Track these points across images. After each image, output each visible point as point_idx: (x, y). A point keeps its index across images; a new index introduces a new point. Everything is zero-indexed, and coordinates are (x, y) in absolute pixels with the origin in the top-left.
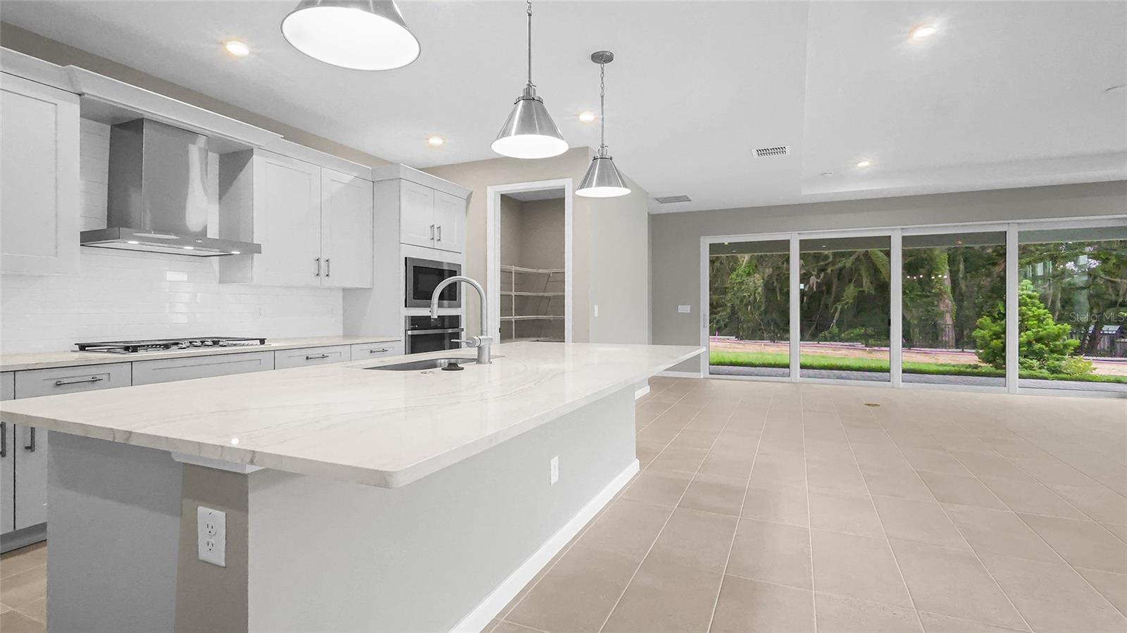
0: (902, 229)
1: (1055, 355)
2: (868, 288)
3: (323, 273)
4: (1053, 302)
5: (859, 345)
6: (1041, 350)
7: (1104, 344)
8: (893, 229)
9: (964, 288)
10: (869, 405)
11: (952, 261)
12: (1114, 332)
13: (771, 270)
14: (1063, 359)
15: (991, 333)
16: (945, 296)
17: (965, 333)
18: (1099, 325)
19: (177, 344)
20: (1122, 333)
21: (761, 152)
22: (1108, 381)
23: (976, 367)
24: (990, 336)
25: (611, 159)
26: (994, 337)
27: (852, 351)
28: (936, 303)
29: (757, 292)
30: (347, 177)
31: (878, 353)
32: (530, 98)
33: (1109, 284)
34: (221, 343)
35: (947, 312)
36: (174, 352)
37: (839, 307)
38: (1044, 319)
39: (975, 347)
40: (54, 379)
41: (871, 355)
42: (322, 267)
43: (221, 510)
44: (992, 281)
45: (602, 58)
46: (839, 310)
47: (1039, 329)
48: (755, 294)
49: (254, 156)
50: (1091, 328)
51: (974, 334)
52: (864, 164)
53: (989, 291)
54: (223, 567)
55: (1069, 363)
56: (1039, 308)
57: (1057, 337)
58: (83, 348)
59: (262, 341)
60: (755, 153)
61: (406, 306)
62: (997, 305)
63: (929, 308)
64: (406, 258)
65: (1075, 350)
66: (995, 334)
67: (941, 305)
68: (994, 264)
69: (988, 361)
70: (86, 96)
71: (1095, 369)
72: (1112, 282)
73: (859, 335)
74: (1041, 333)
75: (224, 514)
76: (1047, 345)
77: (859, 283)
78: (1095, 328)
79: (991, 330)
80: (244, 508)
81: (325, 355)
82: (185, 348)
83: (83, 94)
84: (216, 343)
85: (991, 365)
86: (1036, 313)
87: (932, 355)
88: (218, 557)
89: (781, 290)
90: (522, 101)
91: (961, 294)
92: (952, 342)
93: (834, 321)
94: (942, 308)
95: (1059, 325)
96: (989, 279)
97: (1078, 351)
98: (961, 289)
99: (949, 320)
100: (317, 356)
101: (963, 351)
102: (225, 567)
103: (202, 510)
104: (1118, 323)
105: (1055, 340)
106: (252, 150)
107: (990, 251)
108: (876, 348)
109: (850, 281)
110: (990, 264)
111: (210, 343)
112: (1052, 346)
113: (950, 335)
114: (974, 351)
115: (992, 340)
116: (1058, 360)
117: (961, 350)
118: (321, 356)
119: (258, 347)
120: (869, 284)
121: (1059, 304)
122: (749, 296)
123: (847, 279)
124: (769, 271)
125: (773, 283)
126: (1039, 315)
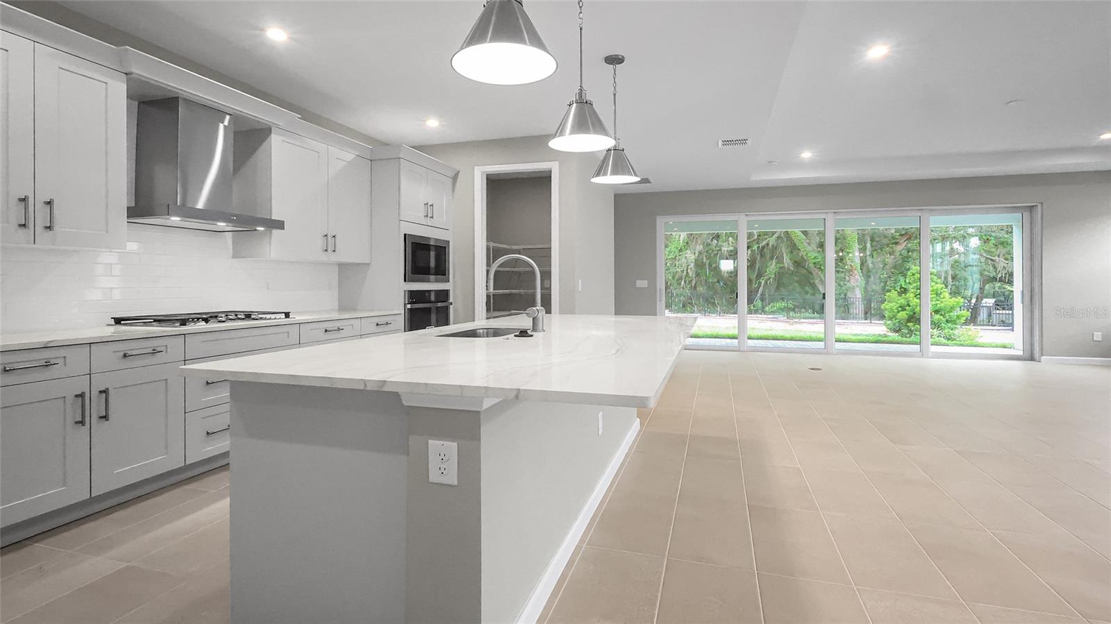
0: (835, 212)
1: (950, 325)
2: (788, 264)
3: (330, 248)
4: (946, 278)
5: (781, 317)
6: (939, 320)
7: (983, 315)
8: (827, 213)
9: (871, 265)
10: (813, 369)
11: (861, 240)
12: (991, 305)
13: (701, 246)
14: (956, 328)
15: (898, 305)
16: (856, 272)
17: (872, 306)
18: (979, 299)
19: (216, 317)
20: (998, 305)
21: (726, 143)
22: (997, 347)
23: (886, 336)
24: (897, 309)
25: (623, 150)
26: (900, 309)
27: (775, 323)
28: (847, 278)
29: (689, 267)
30: (349, 156)
31: (798, 325)
32: (583, 103)
33: (990, 262)
34: (253, 317)
35: (858, 286)
36: (213, 325)
37: (763, 282)
38: (941, 293)
39: (883, 317)
40: (122, 351)
41: (792, 326)
42: (330, 242)
43: (453, 441)
44: (895, 258)
45: (614, 60)
46: (762, 284)
47: (937, 302)
48: (687, 270)
49: (272, 135)
50: (974, 301)
51: (883, 306)
52: (806, 155)
53: (893, 268)
54: (455, 486)
55: (960, 331)
56: (937, 283)
57: (952, 309)
58: (118, 321)
59: (287, 315)
60: (720, 143)
61: (405, 281)
62: (900, 280)
63: (842, 283)
64: (405, 235)
65: (966, 320)
66: (900, 307)
67: (852, 281)
68: (896, 243)
69: (896, 331)
70: (133, 75)
71: (982, 337)
72: (992, 260)
73: (780, 309)
74: (938, 305)
75: (456, 444)
76: (943, 315)
77: (780, 260)
78: (976, 301)
79: (897, 303)
80: (476, 437)
81: (341, 328)
82: (224, 321)
83: (131, 73)
84: (248, 316)
85: (897, 334)
86: (935, 288)
87: (845, 327)
88: (452, 478)
89: (710, 265)
90: (575, 105)
91: (869, 271)
92: (862, 315)
93: (759, 295)
94: (853, 283)
95: (953, 299)
96: (892, 257)
97: (967, 322)
98: (868, 265)
99: (858, 294)
100: (334, 329)
101: (871, 323)
102: (458, 486)
103: (433, 443)
104: (994, 296)
105: (951, 312)
106: (271, 129)
107: (893, 231)
108: (797, 320)
109: (772, 258)
110: (893, 244)
111: (243, 317)
112: (947, 317)
113: (859, 307)
114: (882, 322)
115: (899, 312)
116: (952, 329)
117: (869, 321)
118: (337, 328)
119: (283, 320)
120: (788, 260)
121: (950, 279)
122: (683, 271)
123: (768, 256)
124: (700, 248)
125: (703, 259)
126: (937, 290)
